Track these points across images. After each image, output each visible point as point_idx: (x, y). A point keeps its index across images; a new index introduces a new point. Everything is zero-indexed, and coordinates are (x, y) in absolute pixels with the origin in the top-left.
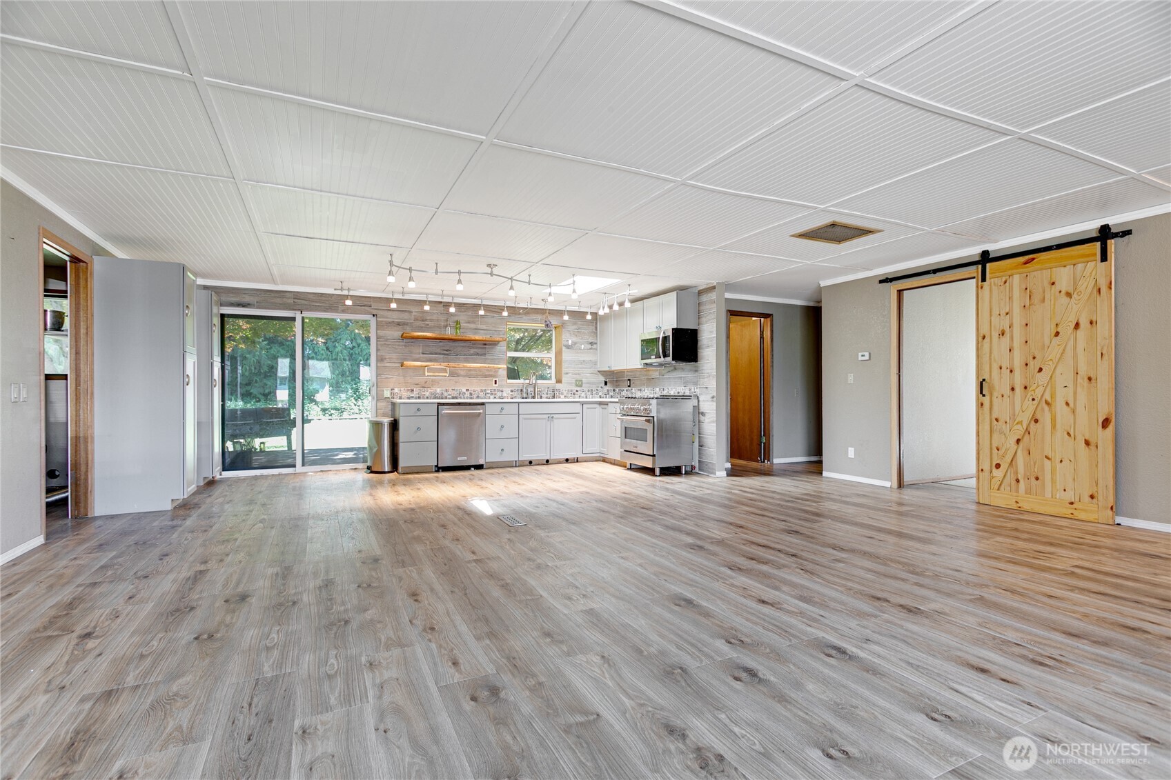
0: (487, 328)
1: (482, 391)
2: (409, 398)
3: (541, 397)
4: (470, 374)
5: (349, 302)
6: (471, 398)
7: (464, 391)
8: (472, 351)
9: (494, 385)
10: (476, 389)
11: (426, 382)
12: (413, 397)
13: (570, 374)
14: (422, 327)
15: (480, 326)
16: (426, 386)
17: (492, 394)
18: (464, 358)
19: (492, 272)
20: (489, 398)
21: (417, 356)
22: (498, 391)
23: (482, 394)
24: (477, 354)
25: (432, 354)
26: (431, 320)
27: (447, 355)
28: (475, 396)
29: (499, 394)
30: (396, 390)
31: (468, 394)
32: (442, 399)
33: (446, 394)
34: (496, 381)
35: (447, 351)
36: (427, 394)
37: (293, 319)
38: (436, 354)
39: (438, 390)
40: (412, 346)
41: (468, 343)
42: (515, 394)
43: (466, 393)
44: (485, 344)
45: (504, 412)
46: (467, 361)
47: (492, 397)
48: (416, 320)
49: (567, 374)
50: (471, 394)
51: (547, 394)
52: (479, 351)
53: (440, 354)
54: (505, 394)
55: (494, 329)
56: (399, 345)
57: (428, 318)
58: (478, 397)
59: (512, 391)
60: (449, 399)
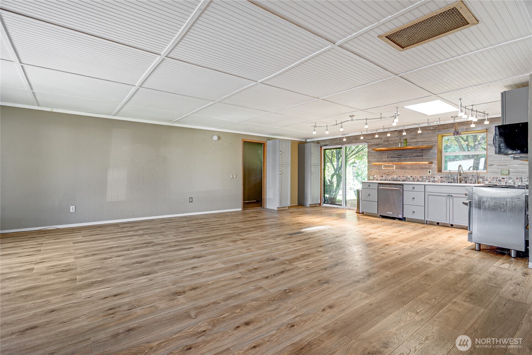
0: (424, 140)
1: (420, 177)
2: (381, 180)
3: (466, 182)
4: (412, 168)
5: (345, 140)
6: (413, 181)
7: (410, 177)
8: (414, 155)
9: (428, 174)
10: (417, 176)
11: (389, 172)
12: (382, 180)
13: (495, 166)
14: (387, 145)
15: (419, 140)
16: (389, 174)
17: (427, 179)
18: (410, 159)
19: (352, 119)
20: (425, 182)
21: (384, 159)
22: (431, 177)
23: (420, 179)
24: (418, 156)
25: (392, 158)
26: (392, 141)
27: (400, 158)
28: (416, 180)
29: (432, 179)
30: (375, 176)
31: (411, 179)
32: (397, 181)
33: (399, 178)
34: (429, 172)
35: (400, 155)
36: (389, 178)
37: (341, 148)
38: (394, 158)
39: (395, 177)
40: (382, 154)
41: (413, 150)
42: (444, 179)
43: (411, 178)
44: (423, 150)
45: (414, 190)
46: (411, 160)
47: (427, 181)
48: (384, 141)
49: (492, 165)
50: (413, 179)
51: (471, 180)
52: (419, 154)
53: (396, 157)
54: (436, 179)
55: (429, 140)
56: (376, 155)
57: (390, 140)
58: (418, 181)
59: (441, 178)
60: (401, 181)
